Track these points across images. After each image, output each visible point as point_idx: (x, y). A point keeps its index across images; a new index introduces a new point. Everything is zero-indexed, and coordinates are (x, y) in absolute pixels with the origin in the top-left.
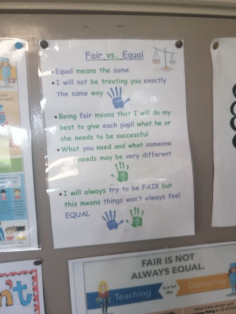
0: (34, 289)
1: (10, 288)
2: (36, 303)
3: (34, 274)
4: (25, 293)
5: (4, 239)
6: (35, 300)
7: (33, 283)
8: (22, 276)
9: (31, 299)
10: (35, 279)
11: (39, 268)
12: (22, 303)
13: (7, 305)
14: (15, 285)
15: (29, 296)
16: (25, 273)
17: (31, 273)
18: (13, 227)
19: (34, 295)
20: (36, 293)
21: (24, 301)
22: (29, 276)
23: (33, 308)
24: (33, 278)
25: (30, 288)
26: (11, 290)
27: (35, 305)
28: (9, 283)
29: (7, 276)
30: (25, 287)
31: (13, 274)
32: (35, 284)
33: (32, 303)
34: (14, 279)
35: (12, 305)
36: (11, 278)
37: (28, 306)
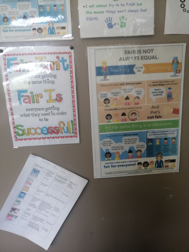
0: (70, 62)
1: (59, 60)
2: (71, 69)
3: (70, 54)
4: (66, 64)
5: (55, 33)
6: (70, 68)
7: (70, 59)
8: (64, 54)
9: (68, 67)
10: (70, 57)
11: (72, 51)
12: (64, 69)
13: (57, 69)
14: (61, 59)
15: (68, 65)
16: (66, 53)
17: (69, 54)
18: (60, 27)
19: (70, 65)
20: (71, 64)
21: (65, 68)
22: (68, 55)
23: (70, 72)
24: (69, 56)
25: (68, 61)
26: (59, 62)
27: (70, 71)
28: (58, 58)
29: (57, 54)
30: (66, 60)
31: (60, 53)
32: (71, 59)
33: (69, 69)
34: (61, 56)
35: (59, 70)
36: (59, 55)
37: (67, 71)
